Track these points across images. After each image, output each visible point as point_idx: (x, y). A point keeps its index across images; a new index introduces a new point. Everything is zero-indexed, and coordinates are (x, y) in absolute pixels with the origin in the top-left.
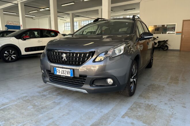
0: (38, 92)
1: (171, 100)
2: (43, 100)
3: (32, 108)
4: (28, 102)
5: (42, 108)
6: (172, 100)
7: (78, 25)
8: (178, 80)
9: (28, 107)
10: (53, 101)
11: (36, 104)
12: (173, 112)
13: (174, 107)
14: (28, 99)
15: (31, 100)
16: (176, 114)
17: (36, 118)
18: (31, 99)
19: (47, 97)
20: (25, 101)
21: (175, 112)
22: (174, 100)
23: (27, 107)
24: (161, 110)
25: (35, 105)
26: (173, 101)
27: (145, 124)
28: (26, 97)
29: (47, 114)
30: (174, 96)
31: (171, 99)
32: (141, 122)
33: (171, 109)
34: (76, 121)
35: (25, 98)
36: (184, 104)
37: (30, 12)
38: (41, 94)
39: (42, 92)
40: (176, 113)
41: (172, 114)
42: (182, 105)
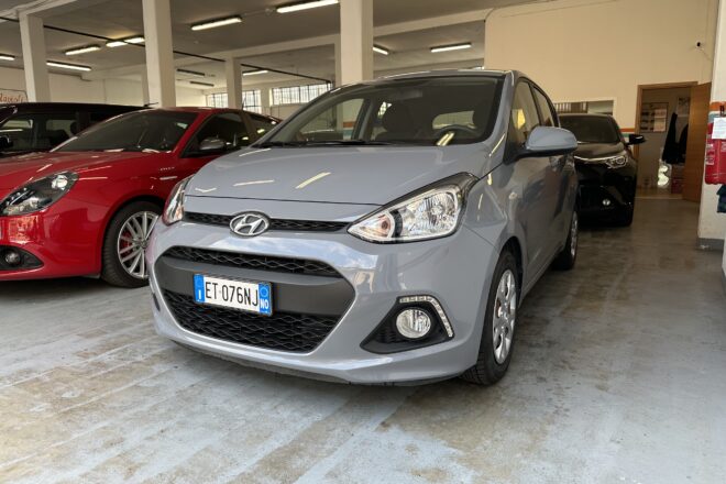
0: (78, 354)
1: (562, 367)
2: (95, 381)
3: (47, 410)
4: (36, 389)
5: (86, 410)
6: (567, 366)
7: (259, 103)
8: (601, 298)
9: (33, 405)
10: (131, 384)
11: (67, 395)
12: (559, 405)
13: (568, 388)
14: (37, 380)
15: (46, 383)
16: (568, 413)
17: (61, 443)
18: (47, 379)
19: (110, 370)
20: (23, 385)
21: (565, 407)
22: (573, 365)
23: (29, 408)
24: (520, 400)
25: (62, 399)
26: (569, 370)
27: (454, 450)
28: (29, 371)
29: (104, 428)
30: (575, 351)
31: (561, 364)
32: (443, 442)
33: (555, 398)
34: (206, 449)
35: (27, 377)
36: (605, 377)
37: (68, 53)
38: (90, 360)
39: (95, 354)
40: (567, 410)
41: (556, 412)
42: (597, 382)
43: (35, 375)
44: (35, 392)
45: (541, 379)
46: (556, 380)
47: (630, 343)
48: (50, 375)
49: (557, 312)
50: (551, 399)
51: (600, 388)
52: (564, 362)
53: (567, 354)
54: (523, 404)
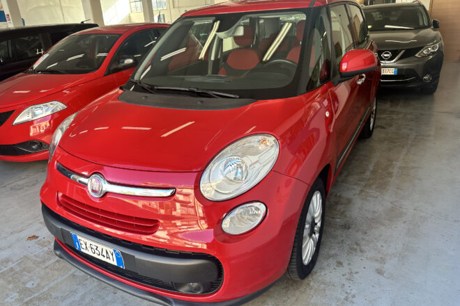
0: (39, 243)
1: (355, 250)
2: (48, 270)
3: (16, 300)
4: (10, 279)
5: (40, 299)
6: (358, 248)
8: (390, 174)
9: (7, 295)
11: (29, 285)
12: (349, 292)
13: (356, 273)
14: (12, 269)
15: (17, 273)
16: (354, 300)
18: (18, 269)
20: (3, 275)
21: (353, 292)
22: (363, 247)
23: (5, 299)
24: (323, 286)
25: (25, 289)
26: (359, 254)
28: (7, 261)
30: (366, 233)
31: (355, 246)
33: (347, 284)
35: (6, 267)
36: (383, 261)
38: (46, 248)
39: (50, 242)
40: (354, 296)
41: (346, 299)
42: (377, 265)
43: (11, 265)
44: (9, 282)
45: (340, 264)
46: (349, 264)
47: (405, 222)
48: (19, 264)
49: (358, 189)
50: (344, 285)
51: (379, 272)
52: (357, 244)
53: (359, 235)
54: (324, 290)
